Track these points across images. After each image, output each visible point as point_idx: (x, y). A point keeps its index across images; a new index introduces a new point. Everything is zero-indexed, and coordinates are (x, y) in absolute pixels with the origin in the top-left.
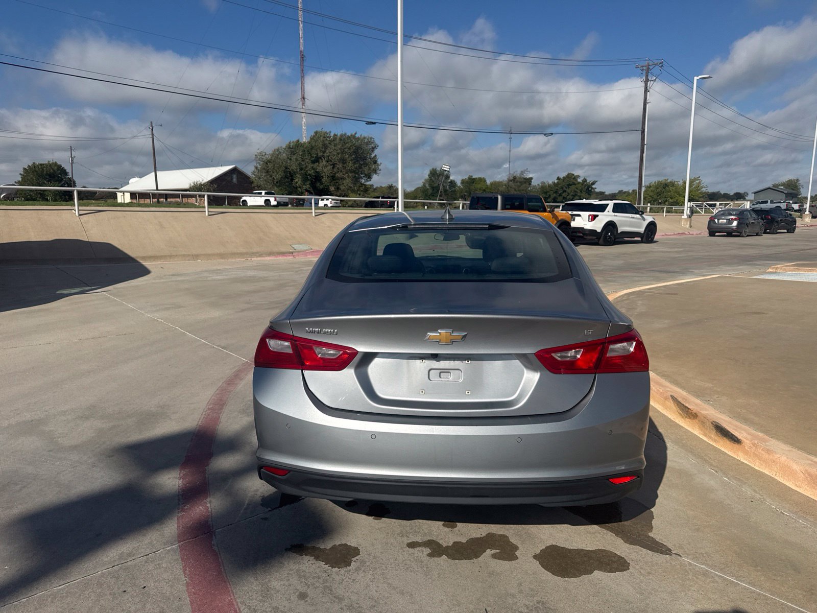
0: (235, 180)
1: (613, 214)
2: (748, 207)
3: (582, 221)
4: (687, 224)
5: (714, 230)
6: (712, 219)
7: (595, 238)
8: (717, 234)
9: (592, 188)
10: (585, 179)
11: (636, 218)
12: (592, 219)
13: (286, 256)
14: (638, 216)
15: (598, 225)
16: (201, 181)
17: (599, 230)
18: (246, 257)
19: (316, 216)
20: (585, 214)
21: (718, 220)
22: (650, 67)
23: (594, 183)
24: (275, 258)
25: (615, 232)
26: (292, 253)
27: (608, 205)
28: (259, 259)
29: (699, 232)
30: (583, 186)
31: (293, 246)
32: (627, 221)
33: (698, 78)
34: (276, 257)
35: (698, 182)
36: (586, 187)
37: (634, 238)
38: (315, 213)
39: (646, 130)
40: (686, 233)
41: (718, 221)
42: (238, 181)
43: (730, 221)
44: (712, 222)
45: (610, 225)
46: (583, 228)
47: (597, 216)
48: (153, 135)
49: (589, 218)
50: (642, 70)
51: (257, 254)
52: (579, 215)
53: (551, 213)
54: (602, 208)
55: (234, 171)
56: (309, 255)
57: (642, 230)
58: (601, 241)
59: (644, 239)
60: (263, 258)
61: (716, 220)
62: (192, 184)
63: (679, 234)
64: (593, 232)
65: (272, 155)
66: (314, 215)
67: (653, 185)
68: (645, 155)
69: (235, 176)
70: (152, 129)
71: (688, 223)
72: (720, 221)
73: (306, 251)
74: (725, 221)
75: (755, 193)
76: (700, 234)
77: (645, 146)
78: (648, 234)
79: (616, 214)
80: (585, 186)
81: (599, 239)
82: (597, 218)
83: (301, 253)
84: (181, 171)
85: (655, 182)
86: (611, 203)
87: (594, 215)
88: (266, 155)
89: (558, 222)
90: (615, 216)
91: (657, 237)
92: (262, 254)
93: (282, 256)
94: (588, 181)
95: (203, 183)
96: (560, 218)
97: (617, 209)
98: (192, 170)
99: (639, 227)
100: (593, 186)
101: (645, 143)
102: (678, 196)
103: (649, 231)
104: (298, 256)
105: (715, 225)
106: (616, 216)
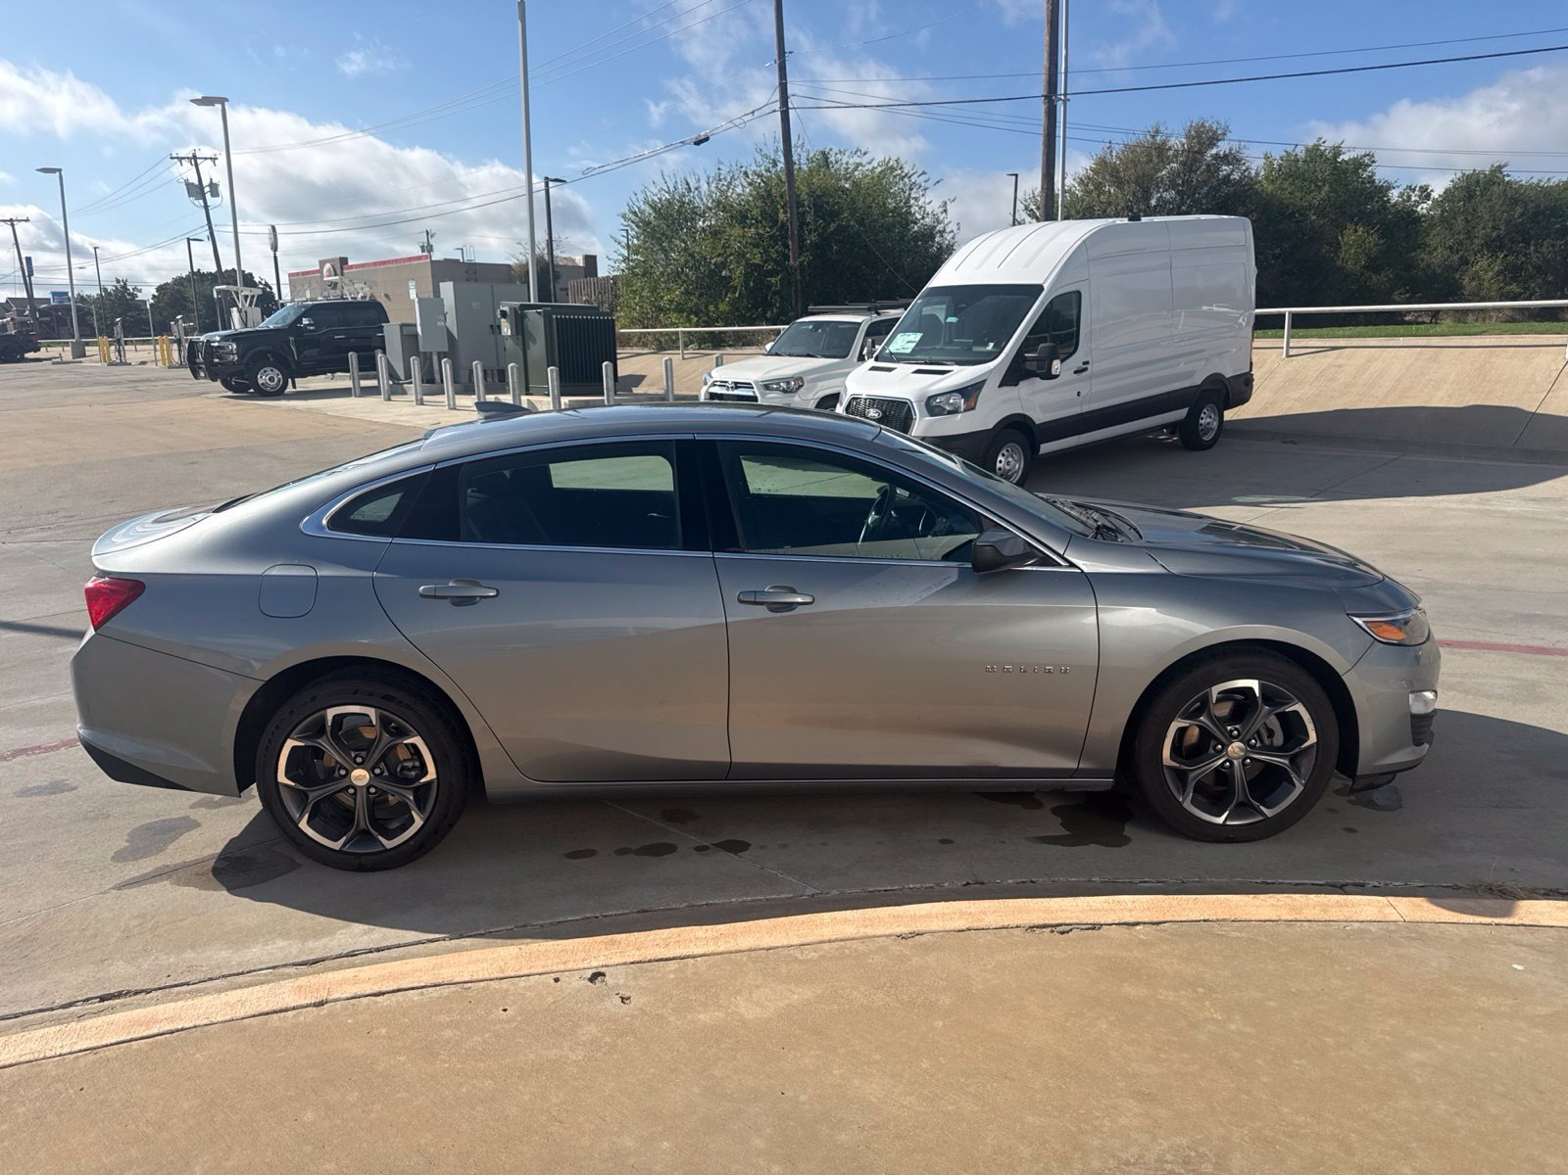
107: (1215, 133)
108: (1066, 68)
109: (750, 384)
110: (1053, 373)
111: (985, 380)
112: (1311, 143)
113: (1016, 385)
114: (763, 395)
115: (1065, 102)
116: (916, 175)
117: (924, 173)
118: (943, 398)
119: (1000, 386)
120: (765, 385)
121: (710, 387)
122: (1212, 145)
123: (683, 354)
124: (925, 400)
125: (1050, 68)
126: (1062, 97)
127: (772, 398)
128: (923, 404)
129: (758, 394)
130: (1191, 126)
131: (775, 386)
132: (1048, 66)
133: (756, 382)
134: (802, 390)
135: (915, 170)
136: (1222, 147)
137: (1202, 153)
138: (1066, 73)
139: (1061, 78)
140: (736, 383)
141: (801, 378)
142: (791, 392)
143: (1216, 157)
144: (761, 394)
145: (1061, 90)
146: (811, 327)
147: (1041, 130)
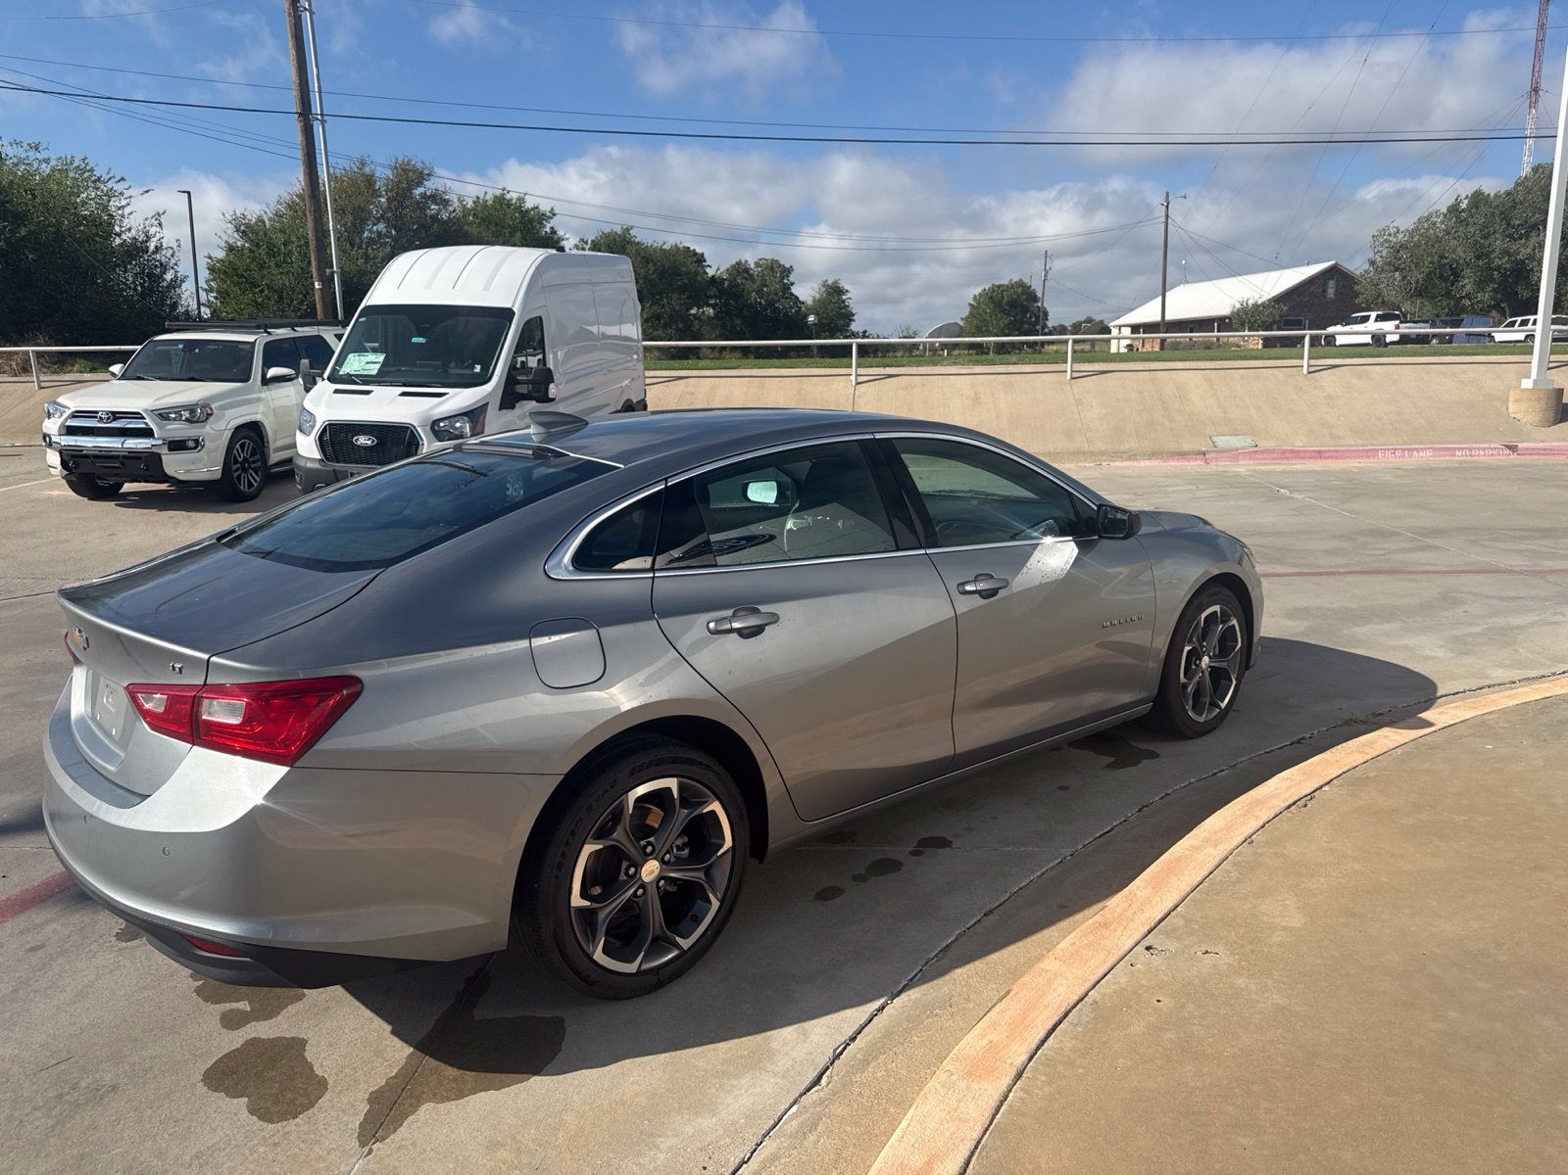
0: (1331, 292)
13: (1188, 461)
16: (1257, 296)
18: (1100, 460)
19: (1309, 373)
24: (1162, 464)
26: (1205, 454)
28: (1127, 463)
31: (1214, 439)
34: (1165, 461)
38: (1309, 366)
42: (1336, 295)
48: (1167, 216)
51: (1125, 456)
55: (1334, 272)
56: (1244, 459)
60: (1136, 464)
62: (1238, 306)
65: (1412, 233)
66: (1305, 371)
69: (1331, 284)
70: (1167, 207)
73: (1237, 450)
83: (1226, 454)
84: (1216, 282)
88: (1398, 232)
92: (1136, 454)
93: (1178, 460)
95: (1260, 302)
98: (1240, 278)
104: (1217, 459)
107: (421, 173)
108: (319, 87)
109: (138, 413)
110: (551, 396)
111: (487, 404)
112: (498, 192)
113: (513, 408)
114: (161, 428)
115: (323, 122)
116: (113, 180)
117: (123, 179)
118: (447, 423)
119: (500, 409)
120: (160, 415)
121: (66, 419)
122: (420, 184)
123: (39, 382)
124: (430, 424)
125: (300, 84)
126: (319, 117)
127: (175, 429)
128: (428, 428)
129: (152, 426)
130: (396, 163)
131: (173, 416)
132: (298, 82)
133: (146, 411)
134: (211, 419)
135: (111, 175)
136: (430, 186)
137: (408, 190)
138: (320, 92)
139: (315, 98)
140: (114, 413)
141: (209, 405)
142: (197, 422)
143: (423, 195)
144: (157, 424)
145: (316, 109)
146: (181, 346)
147: (299, 154)
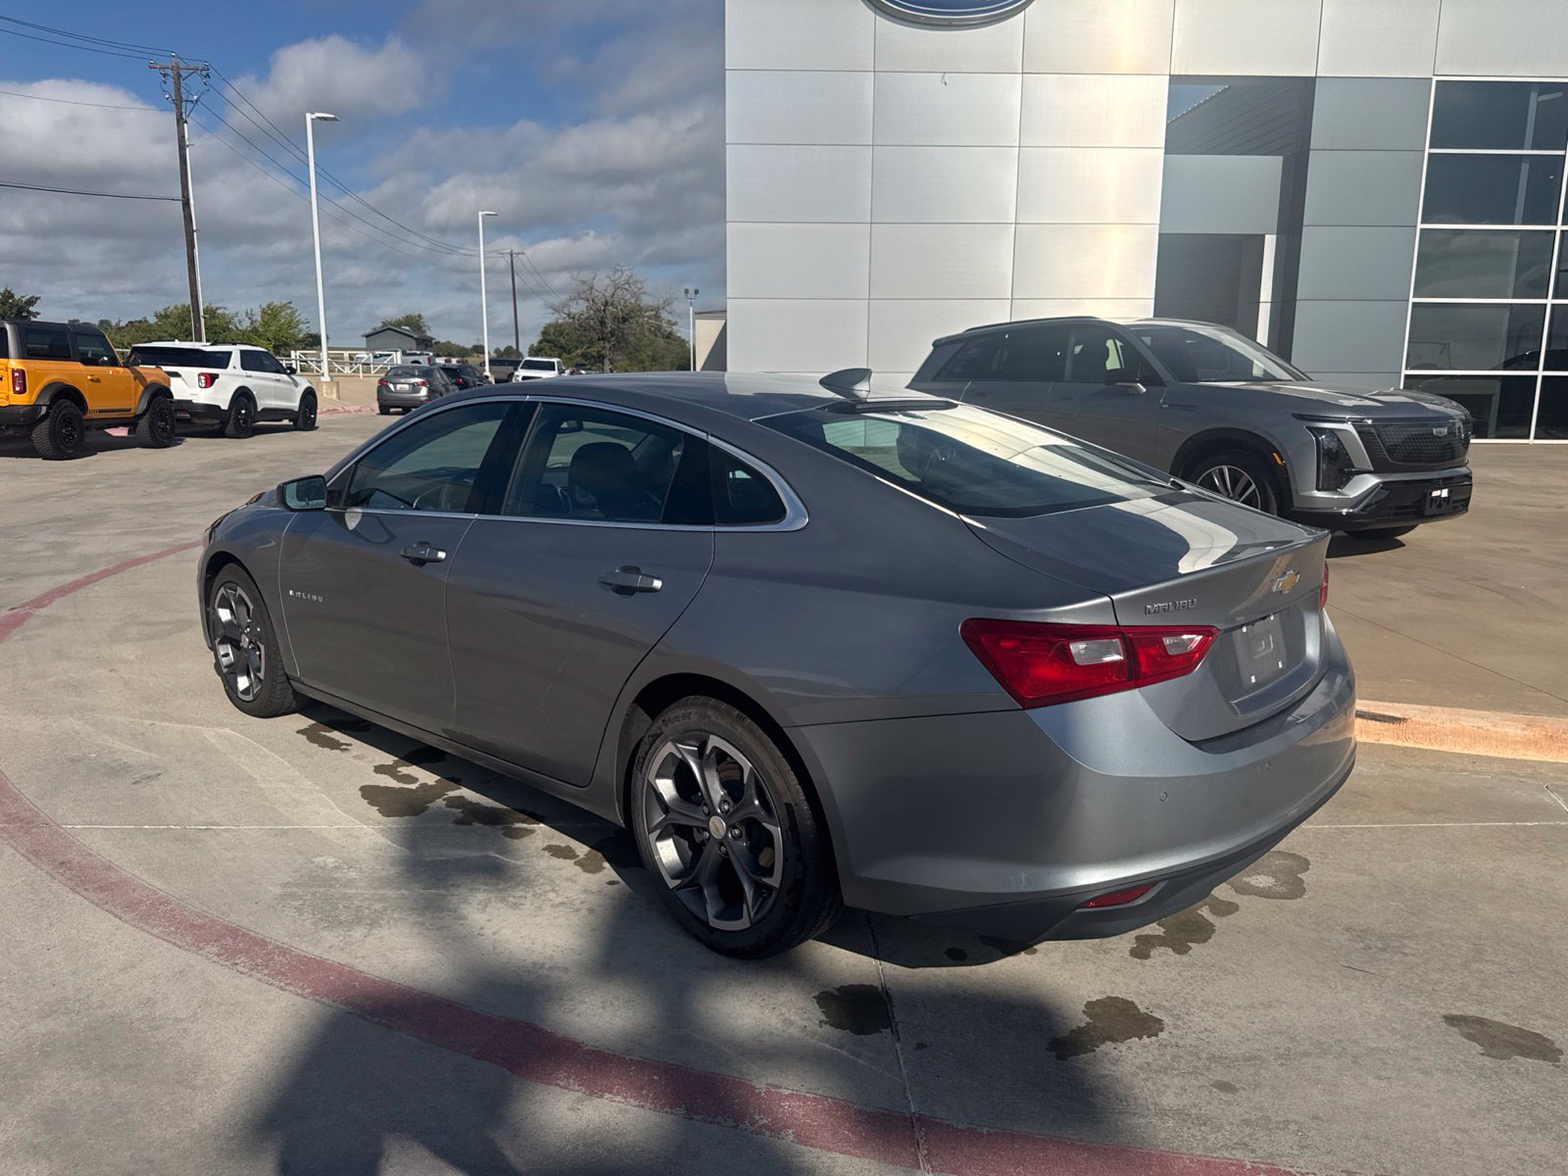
1: (245, 373)
2: (399, 362)
3: (186, 385)
4: (332, 393)
5: (389, 403)
6: (383, 384)
7: (218, 422)
8: (392, 410)
9: (29, 312)
10: (9, 292)
11: (284, 382)
12: (206, 383)
14: (285, 377)
15: (220, 396)
17: (225, 406)
20: (191, 373)
21: (395, 384)
22: (181, 72)
23: (32, 301)
25: (253, 411)
27: (230, 354)
29: (358, 408)
30: (7, 307)
32: (268, 387)
33: (314, 116)
35: (289, 311)
36: (14, 310)
37: (281, 420)
39: (192, 201)
40: (340, 409)
41: (395, 388)
43: (415, 388)
44: (384, 389)
45: (243, 395)
46: (191, 401)
47: (216, 376)
49: (200, 380)
50: (164, 75)
52: (176, 375)
53: (128, 367)
54: (222, 360)
57: (294, 404)
58: (230, 429)
59: (300, 423)
61: (391, 386)
63: (329, 410)
64: (212, 410)
67: (172, 312)
68: (196, 251)
71: (335, 391)
72: (399, 386)
74: (407, 387)
75: (367, 336)
76: (360, 411)
77: (195, 234)
78: (305, 412)
79: (249, 373)
80: (11, 308)
81: (224, 423)
82: (217, 380)
85: (176, 307)
86: (235, 350)
87: (210, 375)
89: (146, 388)
90: (247, 376)
91: (320, 418)
94: (17, 297)
96: (149, 380)
97: (250, 362)
99: (290, 400)
100: (31, 309)
101: (195, 228)
102: (256, 337)
103: (307, 407)
105: (390, 394)
106: (250, 376)
